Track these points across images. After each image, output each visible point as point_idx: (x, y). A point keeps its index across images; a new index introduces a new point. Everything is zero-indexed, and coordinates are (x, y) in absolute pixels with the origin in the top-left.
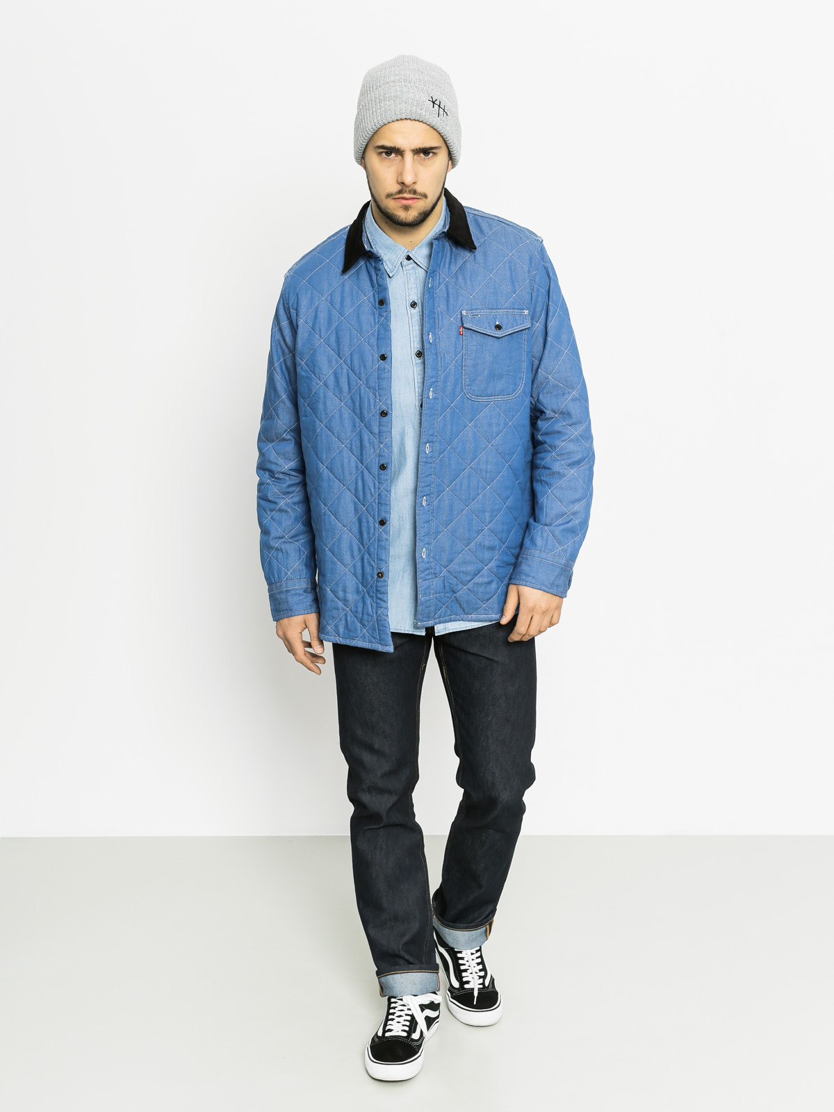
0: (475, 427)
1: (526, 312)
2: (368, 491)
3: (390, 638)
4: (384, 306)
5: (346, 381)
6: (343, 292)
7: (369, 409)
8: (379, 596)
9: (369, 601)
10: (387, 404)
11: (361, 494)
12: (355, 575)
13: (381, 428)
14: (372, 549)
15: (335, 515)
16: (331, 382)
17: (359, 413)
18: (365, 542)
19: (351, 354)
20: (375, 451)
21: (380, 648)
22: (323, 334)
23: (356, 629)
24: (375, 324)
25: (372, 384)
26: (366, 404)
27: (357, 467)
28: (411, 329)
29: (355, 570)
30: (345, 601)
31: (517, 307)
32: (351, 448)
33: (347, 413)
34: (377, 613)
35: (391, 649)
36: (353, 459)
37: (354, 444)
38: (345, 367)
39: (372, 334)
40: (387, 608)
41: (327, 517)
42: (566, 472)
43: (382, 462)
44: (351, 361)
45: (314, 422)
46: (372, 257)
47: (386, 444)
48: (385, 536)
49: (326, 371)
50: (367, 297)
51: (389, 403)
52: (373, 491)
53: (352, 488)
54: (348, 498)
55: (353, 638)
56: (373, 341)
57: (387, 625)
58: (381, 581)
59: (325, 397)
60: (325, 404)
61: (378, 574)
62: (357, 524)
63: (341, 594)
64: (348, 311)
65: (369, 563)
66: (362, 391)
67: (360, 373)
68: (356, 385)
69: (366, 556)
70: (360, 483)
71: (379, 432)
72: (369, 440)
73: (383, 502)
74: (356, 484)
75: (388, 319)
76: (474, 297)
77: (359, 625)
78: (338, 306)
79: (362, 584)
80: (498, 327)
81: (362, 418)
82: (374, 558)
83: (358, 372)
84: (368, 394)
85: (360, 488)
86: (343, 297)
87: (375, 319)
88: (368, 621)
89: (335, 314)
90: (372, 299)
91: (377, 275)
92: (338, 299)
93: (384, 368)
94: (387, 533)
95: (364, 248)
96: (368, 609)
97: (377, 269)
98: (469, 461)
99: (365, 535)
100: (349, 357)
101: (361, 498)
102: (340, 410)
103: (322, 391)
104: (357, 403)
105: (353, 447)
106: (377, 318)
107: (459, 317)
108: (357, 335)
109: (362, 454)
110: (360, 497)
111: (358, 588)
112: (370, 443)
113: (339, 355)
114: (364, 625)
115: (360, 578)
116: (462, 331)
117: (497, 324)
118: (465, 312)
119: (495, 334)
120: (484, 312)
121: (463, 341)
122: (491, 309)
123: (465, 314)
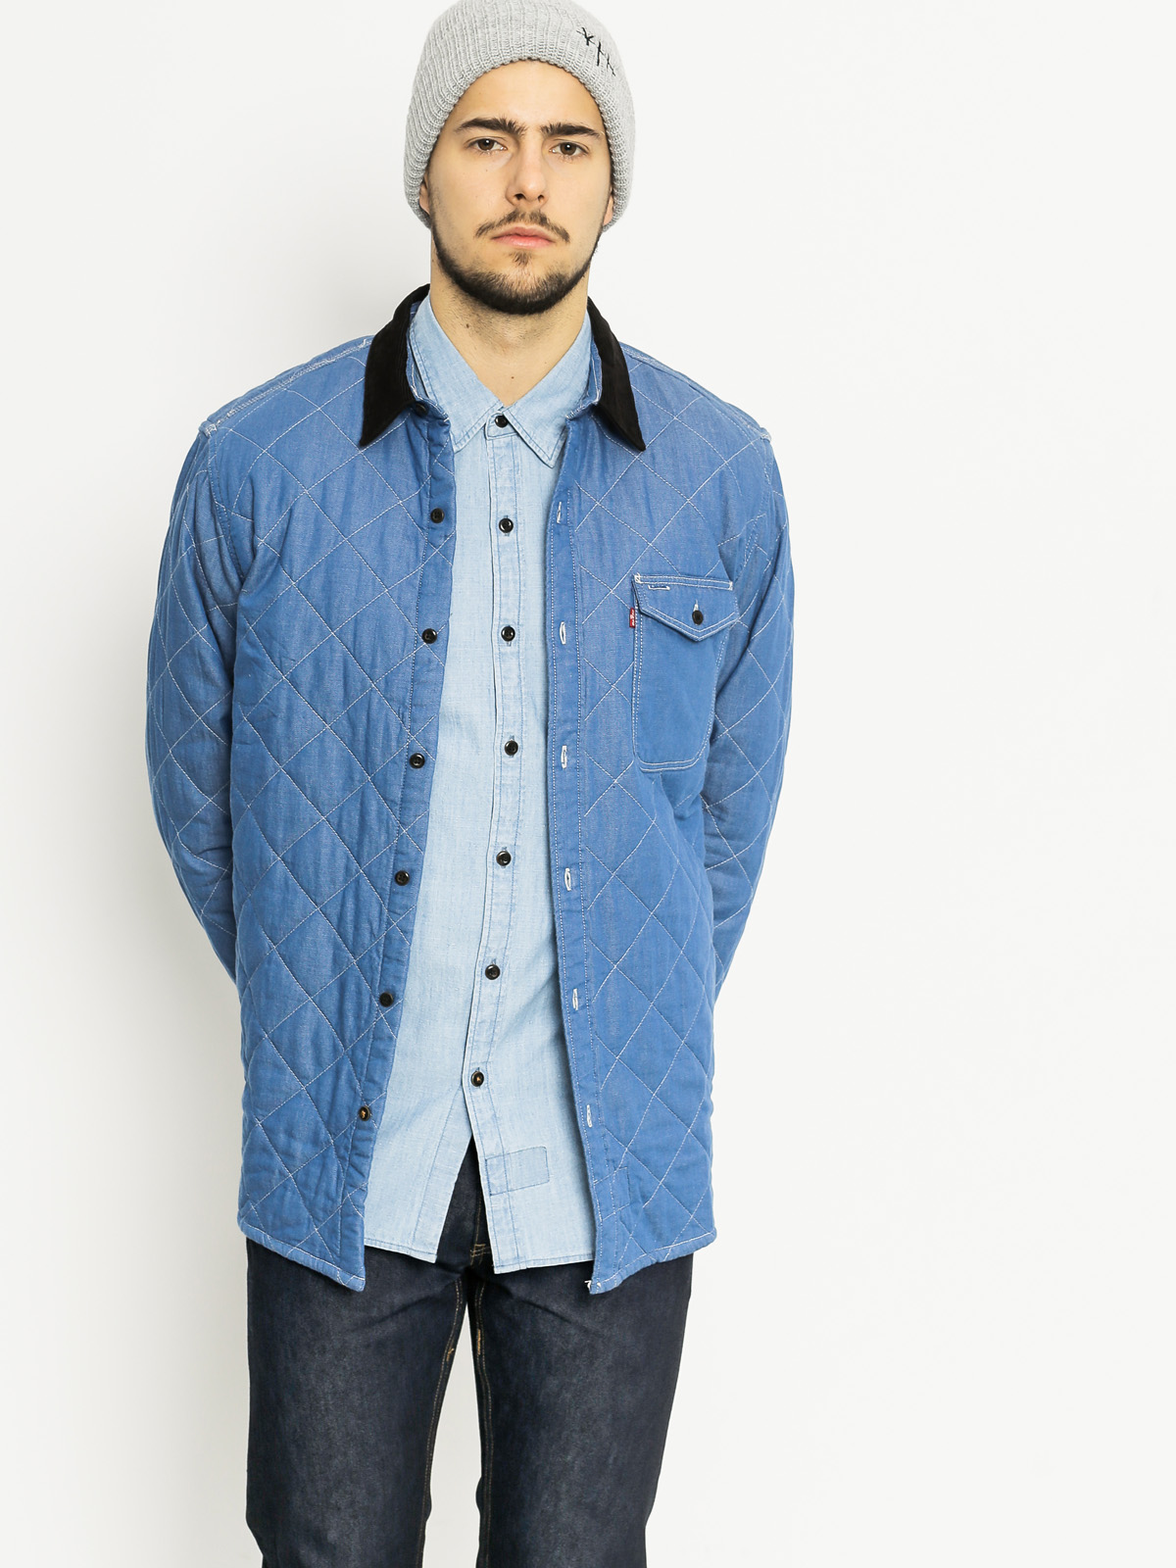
2: (366, 926)
3: (361, 1259)
4: (442, 524)
5: (341, 677)
6: (351, 481)
7: (387, 746)
8: (356, 1160)
9: (334, 1168)
10: (426, 741)
11: (350, 928)
12: (316, 1102)
13: (407, 791)
14: (359, 1054)
15: (290, 965)
16: (306, 677)
17: (362, 747)
18: (348, 1035)
19: (357, 621)
20: (388, 842)
21: (339, 1276)
22: (297, 570)
23: (298, 1223)
24: (417, 561)
25: (397, 692)
26: (381, 735)
27: (347, 869)
28: (497, 576)
29: (318, 1092)
30: (287, 1155)
32: (339, 824)
33: (336, 748)
34: (343, 1197)
35: (358, 1282)
36: (342, 849)
37: (345, 817)
38: (339, 647)
39: (409, 583)
40: (364, 1191)
41: (273, 966)
43: (401, 867)
44: (355, 635)
45: (263, 758)
46: (427, 415)
47: (413, 828)
48: (387, 1029)
49: (298, 651)
50: (404, 501)
51: (432, 738)
52: (375, 925)
53: (334, 912)
54: (322, 931)
55: (290, 1241)
56: (410, 597)
57: (358, 1229)
58: (364, 1128)
59: (290, 708)
60: (289, 722)
61: (360, 1112)
62: (336, 993)
63: (282, 1138)
64: (360, 525)
65: (350, 1082)
66: (375, 706)
67: (373, 666)
68: (362, 691)
69: (347, 1067)
70: (350, 905)
71: (402, 800)
72: (380, 812)
73: (393, 955)
74: (343, 905)
75: (448, 554)
77: (306, 1214)
78: (336, 512)
79: (327, 1124)
80: (698, 617)
81: (367, 762)
82: (362, 1073)
83: (368, 661)
84: (387, 715)
85: (350, 917)
86: (349, 494)
87: (417, 550)
88: (325, 1210)
89: (330, 528)
90: (414, 507)
91: (432, 455)
92: (337, 497)
93: (430, 661)
94: (394, 1024)
95: (411, 394)
96: (329, 1184)
97: (434, 444)
99: (350, 1021)
101: (350, 937)
102: (321, 740)
103: (284, 694)
104: (361, 731)
105: (344, 824)
106: (421, 549)
108: (374, 583)
109: (360, 843)
110: (348, 936)
111: (316, 1134)
112: (380, 821)
113: (328, 620)
114: (315, 1218)
115: (325, 1111)
116: (635, 620)
117: (697, 611)
118: (639, 576)
119: (693, 632)
120: (675, 580)
121: (634, 640)
122: (688, 575)
123: (640, 582)
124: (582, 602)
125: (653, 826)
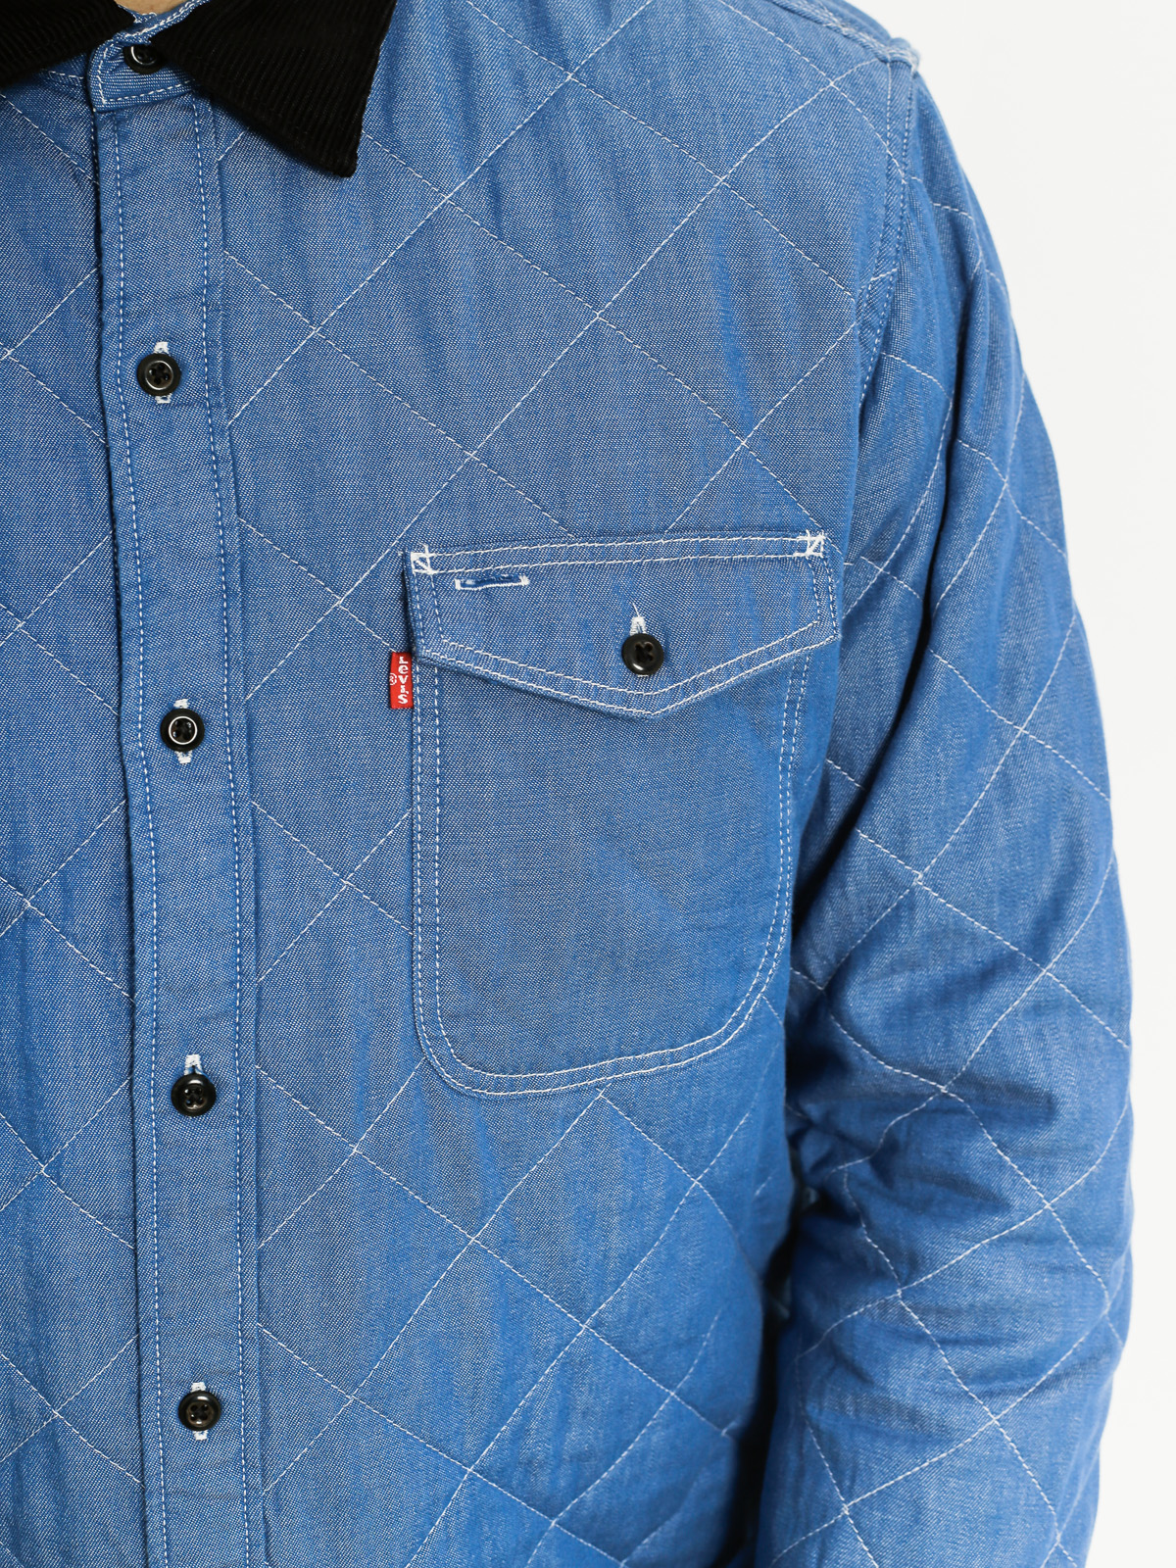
0: (505, 1245)
1: (814, 543)
31: (760, 516)
42: (956, 1417)
76: (487, 455)
80: (644, 654)
98: (470, 1442)
107: (391, 589)
116: (410, 685)
117: (640, 636)
118: (427, 555)
119: (626, 700)
120: (554, 555)
121: (411, 745)
122: (601, 533)
123: (431, 572)
124: (245, 635)
125: (472, 1250)
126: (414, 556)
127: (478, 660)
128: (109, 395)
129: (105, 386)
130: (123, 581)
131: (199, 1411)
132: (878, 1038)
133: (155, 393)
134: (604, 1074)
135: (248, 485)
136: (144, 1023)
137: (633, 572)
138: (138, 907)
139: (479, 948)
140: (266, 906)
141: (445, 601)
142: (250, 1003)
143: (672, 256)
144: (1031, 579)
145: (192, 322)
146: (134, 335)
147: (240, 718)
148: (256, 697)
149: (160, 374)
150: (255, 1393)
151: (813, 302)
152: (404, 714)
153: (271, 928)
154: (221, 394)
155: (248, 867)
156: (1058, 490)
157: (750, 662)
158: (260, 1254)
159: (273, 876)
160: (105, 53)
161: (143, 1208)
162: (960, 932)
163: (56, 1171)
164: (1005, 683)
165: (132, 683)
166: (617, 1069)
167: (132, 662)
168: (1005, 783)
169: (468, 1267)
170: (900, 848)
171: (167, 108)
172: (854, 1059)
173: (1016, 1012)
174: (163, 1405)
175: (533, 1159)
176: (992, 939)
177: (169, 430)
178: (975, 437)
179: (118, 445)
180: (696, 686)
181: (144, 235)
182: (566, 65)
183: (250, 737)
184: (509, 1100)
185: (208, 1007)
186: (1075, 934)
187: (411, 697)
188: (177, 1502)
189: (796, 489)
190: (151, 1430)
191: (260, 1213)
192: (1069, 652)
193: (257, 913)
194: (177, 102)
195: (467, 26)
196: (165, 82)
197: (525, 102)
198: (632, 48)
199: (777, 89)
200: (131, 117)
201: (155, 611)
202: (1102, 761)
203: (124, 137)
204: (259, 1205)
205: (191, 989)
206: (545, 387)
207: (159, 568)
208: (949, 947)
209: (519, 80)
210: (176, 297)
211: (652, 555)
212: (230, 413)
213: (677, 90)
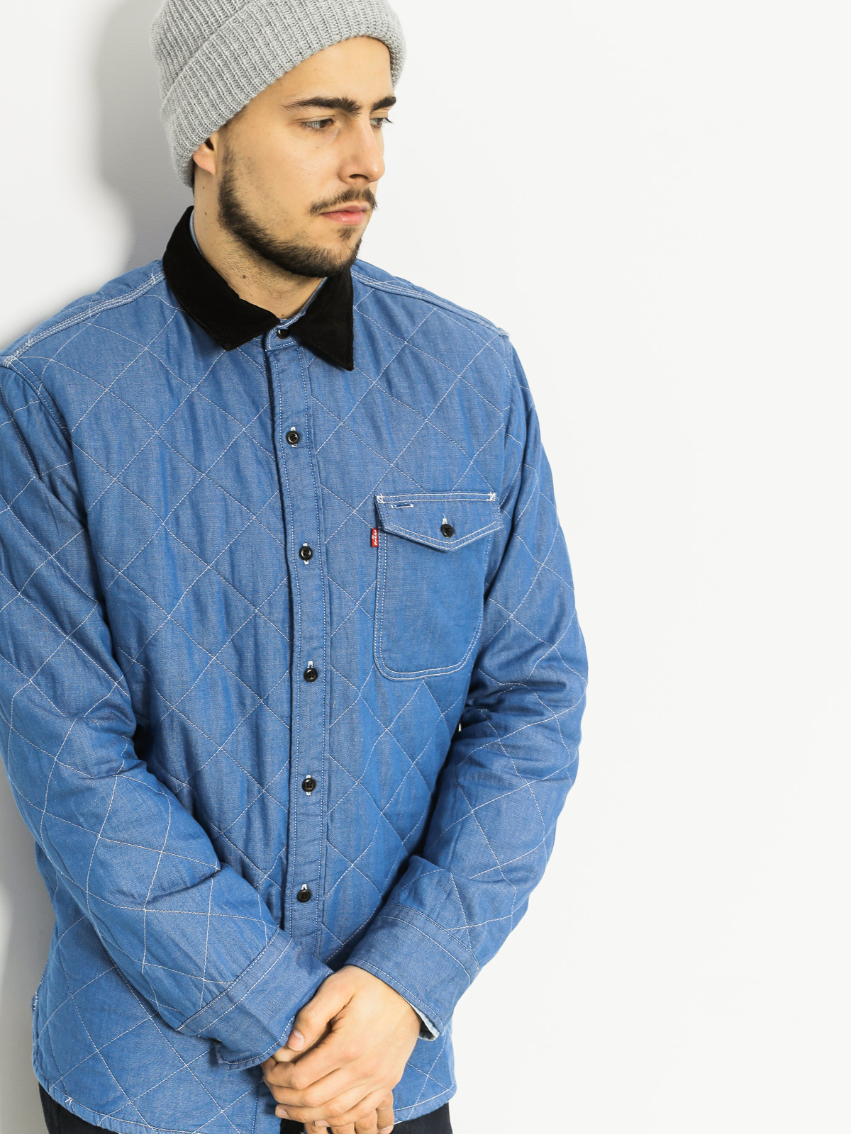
0: (396, 733)
1: (493, 496)
5: (221, 607)
6: (194, 421)
19: (231, 552)
31: (478, 486)
42: (515, 781)
50: (247, 427)
64: (214, 459)
68: (246, 617)
76: (397, 465)
80: (448, 531)
83: (249, 589)
86: (196, 431)
100: (227, 557)
116: (378, 539)
117: (445, 525)
118: (382, 497)
119: (443, 545)
120: (419, 498)
121: (377, 559)
122: (433, 491)
123: (384, 503)
124: (325, 522)
125: (386, 733)
126: (378, 497)
127: (401, 530)
128: (278, 445)
129: (276, 442)
130: (286, 505)
131: (309, 785)
132: (497, 674)
133: (291, 444)
134: (426, 674)
135: (323, 474)
136: (296, 649)
137: (442, 503)
138: (295, 611)
139: (394, 627)
140: (334, 611)
141: (390, 512)
142: (329, 643)
143: (448, 401)
144: (544, 514)
145: (303, 420)
146: (285, 425)
147: (324, 549)
148: (328, 543)
149: (293, 437)
150: (326, 778)
151: (490, 416)
152: (375, 549)
153: (335, 619)
154: (312, 444)
155: (327, 597)
156: (553, 484)
157: (478, 534)
158: (330, 729)
159: (336, 601)
160: (272, 332)
161: (294, 713)
162: (525, 636)
163: (266, 701)
164: (537, 549)
165: (290, 538)
166: (429, 673)
167: (289, 531)
168: (539, 583)
169: (385, 739)
170: (505, 605)
171: (290, 350)
172: (488, 683)
173: (543, 659)
174: (297, 783)
175: (406, 703)
176: (535, 638)
177: (297, 456)
178: (530, 463)
179: (281, 461)
180: (463, 541)
181: (287, 392)
182: (404, 339)
183: (327, 555)
184: (398, 681)
185: (316, 644)
186: (562, 636)
187: (378, 543)
188: (300, 817)
189: (486, 478)
190: (293, 792)
191: (331, 716)
192: (557, 539)
193: (331, 613)
194: (293, 348)
195: (370, 327)
196: (290, 341)
197: (393, 352)
198: (425, 332)
199: (473, 346)
200: (279, 353)
201: (296, 514)
202: (570, 577)
203: (278, 360)
204: (330, 712)
205: (311, 638)
206: (413, 443)
207: (297, 500)
208: (521, 641)
209: (390, 344)
210: (298, 412)
211: (448, 498)
212: (316, 450)
213: (442, 347)
